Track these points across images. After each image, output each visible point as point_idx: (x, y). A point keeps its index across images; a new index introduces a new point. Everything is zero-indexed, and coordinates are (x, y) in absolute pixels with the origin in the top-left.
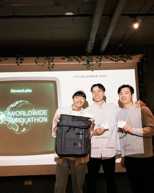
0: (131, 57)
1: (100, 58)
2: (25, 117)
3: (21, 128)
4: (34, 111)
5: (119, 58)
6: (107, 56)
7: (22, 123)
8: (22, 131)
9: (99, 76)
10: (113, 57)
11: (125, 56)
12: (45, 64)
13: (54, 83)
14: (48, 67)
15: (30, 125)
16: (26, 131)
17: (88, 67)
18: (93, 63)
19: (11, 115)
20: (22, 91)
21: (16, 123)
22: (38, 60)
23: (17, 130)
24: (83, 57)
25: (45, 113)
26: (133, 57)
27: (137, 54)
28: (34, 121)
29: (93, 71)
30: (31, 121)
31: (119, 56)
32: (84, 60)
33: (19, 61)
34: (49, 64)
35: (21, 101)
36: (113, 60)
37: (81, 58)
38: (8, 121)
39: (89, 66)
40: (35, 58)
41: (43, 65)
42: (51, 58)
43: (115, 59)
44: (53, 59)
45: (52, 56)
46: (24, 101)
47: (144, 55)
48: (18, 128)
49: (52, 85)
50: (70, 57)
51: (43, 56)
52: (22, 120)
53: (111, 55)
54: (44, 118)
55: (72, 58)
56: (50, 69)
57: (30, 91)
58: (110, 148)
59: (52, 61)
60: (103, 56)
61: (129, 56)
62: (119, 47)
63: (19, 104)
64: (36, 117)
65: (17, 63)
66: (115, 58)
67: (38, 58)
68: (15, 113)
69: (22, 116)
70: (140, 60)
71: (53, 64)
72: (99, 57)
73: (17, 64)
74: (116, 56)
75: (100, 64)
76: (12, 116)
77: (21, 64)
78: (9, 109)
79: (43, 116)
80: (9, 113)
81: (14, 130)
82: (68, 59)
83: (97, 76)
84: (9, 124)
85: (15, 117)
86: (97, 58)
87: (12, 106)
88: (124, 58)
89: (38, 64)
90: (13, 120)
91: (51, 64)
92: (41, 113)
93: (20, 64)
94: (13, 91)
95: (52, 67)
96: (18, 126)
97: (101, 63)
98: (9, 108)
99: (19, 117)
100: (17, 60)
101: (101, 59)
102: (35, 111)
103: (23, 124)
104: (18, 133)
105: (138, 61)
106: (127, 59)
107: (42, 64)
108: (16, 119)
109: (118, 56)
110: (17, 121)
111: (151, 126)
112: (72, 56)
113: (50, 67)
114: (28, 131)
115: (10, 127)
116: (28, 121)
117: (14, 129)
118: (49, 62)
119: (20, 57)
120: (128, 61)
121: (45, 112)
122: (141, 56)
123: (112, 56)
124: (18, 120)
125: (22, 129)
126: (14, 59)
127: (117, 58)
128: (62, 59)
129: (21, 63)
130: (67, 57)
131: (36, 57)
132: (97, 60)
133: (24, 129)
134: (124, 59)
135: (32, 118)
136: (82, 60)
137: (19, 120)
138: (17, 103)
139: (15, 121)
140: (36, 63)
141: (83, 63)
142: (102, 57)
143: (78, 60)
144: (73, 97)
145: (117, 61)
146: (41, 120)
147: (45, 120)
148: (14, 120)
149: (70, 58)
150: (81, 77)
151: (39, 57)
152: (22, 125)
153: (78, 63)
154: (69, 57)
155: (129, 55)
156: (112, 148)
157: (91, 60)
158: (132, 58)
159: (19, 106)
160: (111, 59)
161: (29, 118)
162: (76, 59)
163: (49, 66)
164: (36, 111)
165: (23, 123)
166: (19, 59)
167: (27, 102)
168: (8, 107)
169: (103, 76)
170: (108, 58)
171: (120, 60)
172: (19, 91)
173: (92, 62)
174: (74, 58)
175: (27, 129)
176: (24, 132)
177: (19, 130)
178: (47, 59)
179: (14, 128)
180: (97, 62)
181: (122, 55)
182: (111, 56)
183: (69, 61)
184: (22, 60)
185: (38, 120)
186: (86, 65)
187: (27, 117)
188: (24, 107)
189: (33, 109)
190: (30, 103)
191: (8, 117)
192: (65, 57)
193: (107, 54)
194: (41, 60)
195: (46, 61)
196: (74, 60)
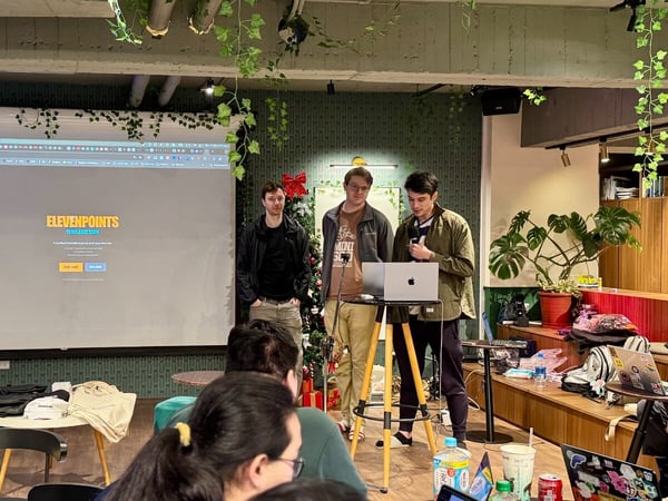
1: (159, 117)
5: (197, 120)
6: (173, 115)
10: (186, 117)
11: (210, 116)
12: (40, 124)
14: (47, 133)
22: (24, 114)
24: (122, 114)
31: (198, 114)
32: (124, 120)
34: (48, 125)
36: (185, 124)
37: (117, 115)
40: (17, 111)
41: (35, 128)
42: (52, 111)
43: (189, 123)
44: (56, 113)
45: (54, 108)
50: (93, 111)
51: (35, 108)
53: (181, 112)
55: (98, 114)
56: (49, 137)
59: (54, 119)
60: (165, 115)
66: (190, 119)
67: (23, 112)
71: (57, 126)
72: (157, 115)
74: (192, 115)
75: (158, 131)
82: (90, 116)
86: (152, 117)
88: (208, 120)
89: (23, 125)
91: (53, 125)
95: (55, 132)
97: (160, 128)
101: (160, 120)
106: (215, 122)
107: (32, 125)
109: (195, 115)
112: (98, 109)
113: (50, 133)
118: (48, 120)
123: (184, 114)
127: (194, 120)
128: (77, 115)
130: (86, 111)
131: (19, 106)
132: (153, 122)
134: (207, 123)
136: (120, 119)
140: (20, 122)
141: (121, 126)
142: (162, 115)
143: (110, 120)
145: (194, 127)
149: (94, 114)
151: (26, 110)
153: (112, 126)
154: (91, 112)
160: (181, 122)
162: (108, 117)
163: (47, 129)
170: (174, 119)
171: (198, 125)
174: (103, 115)
178: (42, 114)
180: (151, 127)
181: (203, 114)
182: (182, 115)
183: (91, 120)
186: (129, 130)
192: (84, 113)
193: (173, 111)
194: (31, 116)
195: (42, 119)
196: (101, 117)
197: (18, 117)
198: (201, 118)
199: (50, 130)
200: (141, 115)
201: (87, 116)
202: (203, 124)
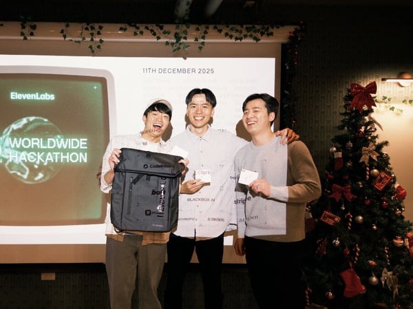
0: (271, 30)
1: (204, 29)
2: (41, 151)
3: (34, 172)
4: (59, 140)
5: (244, 32)
6: (220, 27)
7: (35, 163)
8: (36, 179)
9: (197, 71)
10: (232, 29)
11: (258, 27)
12: (84, 39)
13: (103, 81)
14: (91, 47)
15: (52, 168)
16: (43, 178)
17: (177, 51)
18: (188, 40)
19: (13, 147)
20: (34, 96)
21: (23, 161)
22: (68, 29)
23: (25, 176)
24: (167, 27)
25: (83, 145)
26: (275, 30)
27: (283, 25)
28: (59, 160)
29: (185, 59)
30: (54, 160)
31: (245, 26)
32: (169, 33)
33: (26, 31)
34: (92, 40)
35: (32, 119)
36: (231, 37)
37: (161, 28)
38: (6, 157)
39: (179, 48)
40: (62, 26)
41: (79, 42)
42: (96, 26)
43: (235, 34)
44: (101, 28)
45: (98, 22)
46: (38, 118)
47: (299, 28)
48: (28, 172)
49: (96, 87)
50: (137, 25)
51: (81, 22)
52: (36, 157)
53: (227, 24)
54: (81, 154)
55: (142, 28)
56: (93, 52)
57: (52, 97)
58: (214, 219)
59: (99, 33)
60: (211, 27)
61: (267, 29)
62: (245, 6)
63: (29, 123)
64: (65, 151)
65: (22, 34)
66: (237, 31)
67: (67, 26)
68: (21, 142)
69: (36, 149)
70: (290, 38)
71: (101, 41)
72: (202, 27)
73: (22, 38)
74: (239, 27)
75: (203, 43)
76: (15, 148)
77: (32, 38)
78: (9, 134)
79: (79, 150)
80: (8, 141)
81: (19, 176)
82: (134, 29)
83: (194, 71)
84: (10, 163)
85: (21, 149)
86: (198, 29)
87: (14, 126)
88: (255, 32)
89: (67, 39)
90: (16, 156)
91: (97, 39)
92: (75, 144)
93: (28, 38)
94: (15, 96)
95: (99, 47)
96: (27, 169)
97: (206, 41)
98: (7, 132)
99: (29, 150)
100: (23, 27)
101: (206, 32)
102: (62, 140)
103: (38, 165)
104: (27, 182)
105: (285, 41)
106: (262, 34)
107: (77, 39)
108: (24, 154)
109: (242, 27)
110: (25, 159)
111: (307, 184)
112: (142, 22)
113: (94, 47)
114: (47, 178)
115: (11, 170)
116: (47, 159)
117: (19, 174)
118: (92, 34)
119: (29, 21)
120: (264, 40)
121: (82, 142)
122: (291, 29)
123: (231, 26)
124: (27, 157)
125: (36, 175)
126: (16, 26)
127: (241, 32)
128: (121, 29)
129: (32, 34)
130: (131, 25)
131: (63, 22)
132: (198, 34)
133: (41, 175)
134: (254, 34)
135: (56, 154)
136: (164, 33)
137: (30, 157)
138: (24, 121)
139: (21, 159)
140: (65, 37)
141: (165, 40)
142: (207, 28)
143: (155, 34)
144: (146, 114)
145: (241, 39)
146: (74, 157)
147: (83, 158)
148: (19, 155)
149: (138, 28)
150: (160, 71)
151: (70, 24)
152: (36, 167)
153: (156, 40)
154: (135, 26)
155: (266, 26)
156: (219, 220)
157: (184, 35)
158: (271, 34)
159: (29, 128)
160: (227, 34)
161: (49, 154)
162: (152, 31)
163: (91, 43)
164: (65, 141)
165: (38, 162)
166: (28, 25)
167: (46, 120)
168: (6, 130)
169: (207, 71)
170: (220, 31)
171: (245, 36)
172: (28, 96)
173: (185, 38)
174: (147, 28)
175: (45, 176)
176: (40, 180)
177: (29, 176)
178: (87, 29)
179: (19, 171)
180: (196, 39)
181: (251, 26)
182: (228, 27)
183: (135, 34)
184: (34, 27)
185: (68, 158)
186: (173, 44)
187: (47, 151)
188: (39, 131)
189: (59, 136)
190: (51, 124)
191: (6, 150)
192: (128, 26)
193: (219, 23)
194: (76, 30)
195: (86, 34)
196: (146, 32)
197: (62, 32)
198: (248, 30)
199: (94, 45)
200: (185, 27)
201: (131, 30)
202: (251, 36)
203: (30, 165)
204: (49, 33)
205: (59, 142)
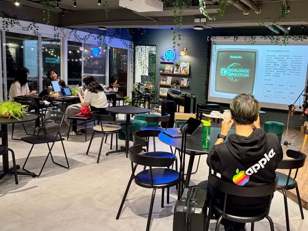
3: (234, 79)
6: (290, 36)
11: (303, 36)
13: (255, 53)
20: (237, 57)
33: (236, 39)
36: (294, 39)
37: (273, 37)
40: (244, 37)
42: (254, 37)
49: (253, 54)
51: (249, 36)
53: (292, 35)
55: (267, 37)
57: (241, 57)
59: (254, 39)
60: (287, 36)
61: (306, 37)
64: (243, 73)
67: (246, 37)
68: (231, 70)
69: (235, 72)
71: (255, 41)
73: (234, 41)
74: (296, 36)
77: (237, 41)
86: (283, 37)
87: (231, 66)
94: (231, 57)
98: (229, 67)
101: (286, 38)
104: (232, 82)
106: (304, 38)
107: (248, 41)
112: (267, 35)
119: (236, 36)
120: (304, 40)
121: (248, 71)
123: (294, 36)
126: (233, 37)
127: (297, 38)
128: (261, 37)
130: (264, 36)
132: (284, 39)
134: (301, 39)
138: (233, 64)
140: (245, 40)
145: (297, 40)
147: (248, 75)
153: (271, 40)
157: (279, 39)
160: (292, 39)
162: (270, 38)
170: (290, 38)
172: (235, 57)
184: (237, 38)
185: (244, 75)
194: (248, 38)
195: (251, 39)
198: (299, 37)
199: (253, 42)
200: (280, 37)
201: (264, 38)
203: (234, 77)
204: (241, 39)
205: (242, 70)
